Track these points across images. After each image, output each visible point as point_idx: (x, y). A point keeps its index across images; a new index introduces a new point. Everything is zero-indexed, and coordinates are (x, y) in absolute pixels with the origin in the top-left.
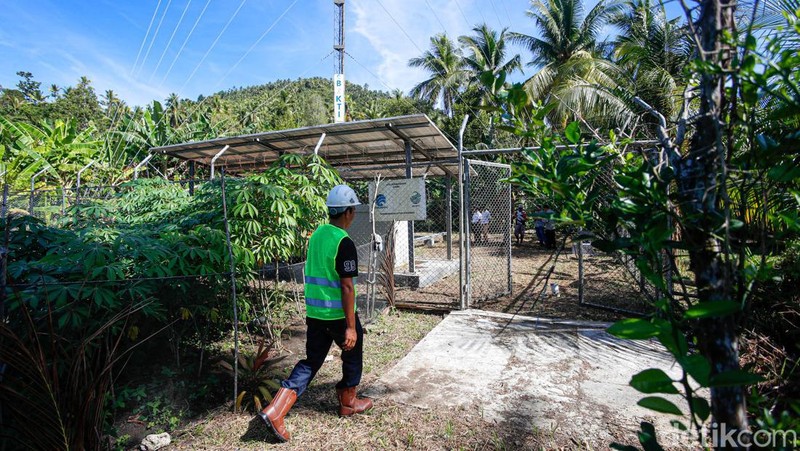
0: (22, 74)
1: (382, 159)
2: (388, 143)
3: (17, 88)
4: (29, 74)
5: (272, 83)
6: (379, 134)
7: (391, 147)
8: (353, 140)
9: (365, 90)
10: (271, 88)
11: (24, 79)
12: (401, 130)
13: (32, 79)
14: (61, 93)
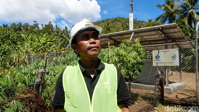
0: (34, 21)
1: (153, 43)
2: (156, 36)
3: (33, 26)
4: (36, 21)
5: (104, 20)
6: (154, 33)
7: (157, 38)
8: (142, 35)
9: (136, 20)
10: (103, 22)
11: (35, 23)
12: (163, 30)
13: (37, 23)
14: (44, 26)
